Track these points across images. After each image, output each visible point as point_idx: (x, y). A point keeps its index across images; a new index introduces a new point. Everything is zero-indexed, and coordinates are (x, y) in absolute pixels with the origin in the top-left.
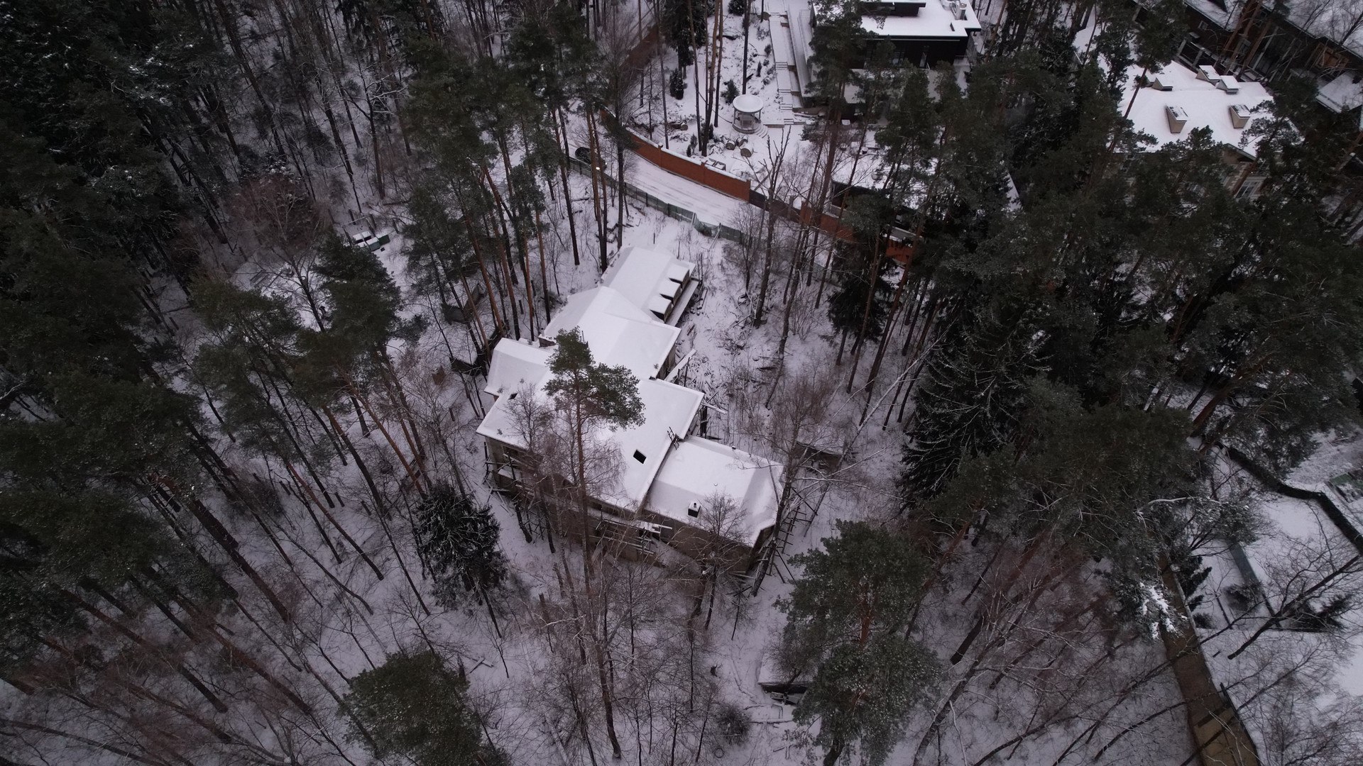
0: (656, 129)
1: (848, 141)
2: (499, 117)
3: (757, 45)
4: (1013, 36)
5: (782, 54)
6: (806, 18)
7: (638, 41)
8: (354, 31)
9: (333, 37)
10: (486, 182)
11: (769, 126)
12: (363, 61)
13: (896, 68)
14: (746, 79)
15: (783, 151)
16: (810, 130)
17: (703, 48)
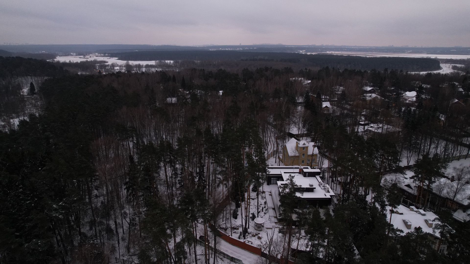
0: (228, 229)
1: (295, 233)
2: (174, 224)
3: (262, 201)
4: (346, 197)
5: (270, 204)
6: (277, 193)
7: (222, 200)
8: (129, 195)
9: (122, 197)
10: (167, 248)
11: (267, 228)
12: (130, 205)
13: (308, 209)
14: (258, 212)
15: (273, 237)
16: (281, 230)
17: (244, 202)
